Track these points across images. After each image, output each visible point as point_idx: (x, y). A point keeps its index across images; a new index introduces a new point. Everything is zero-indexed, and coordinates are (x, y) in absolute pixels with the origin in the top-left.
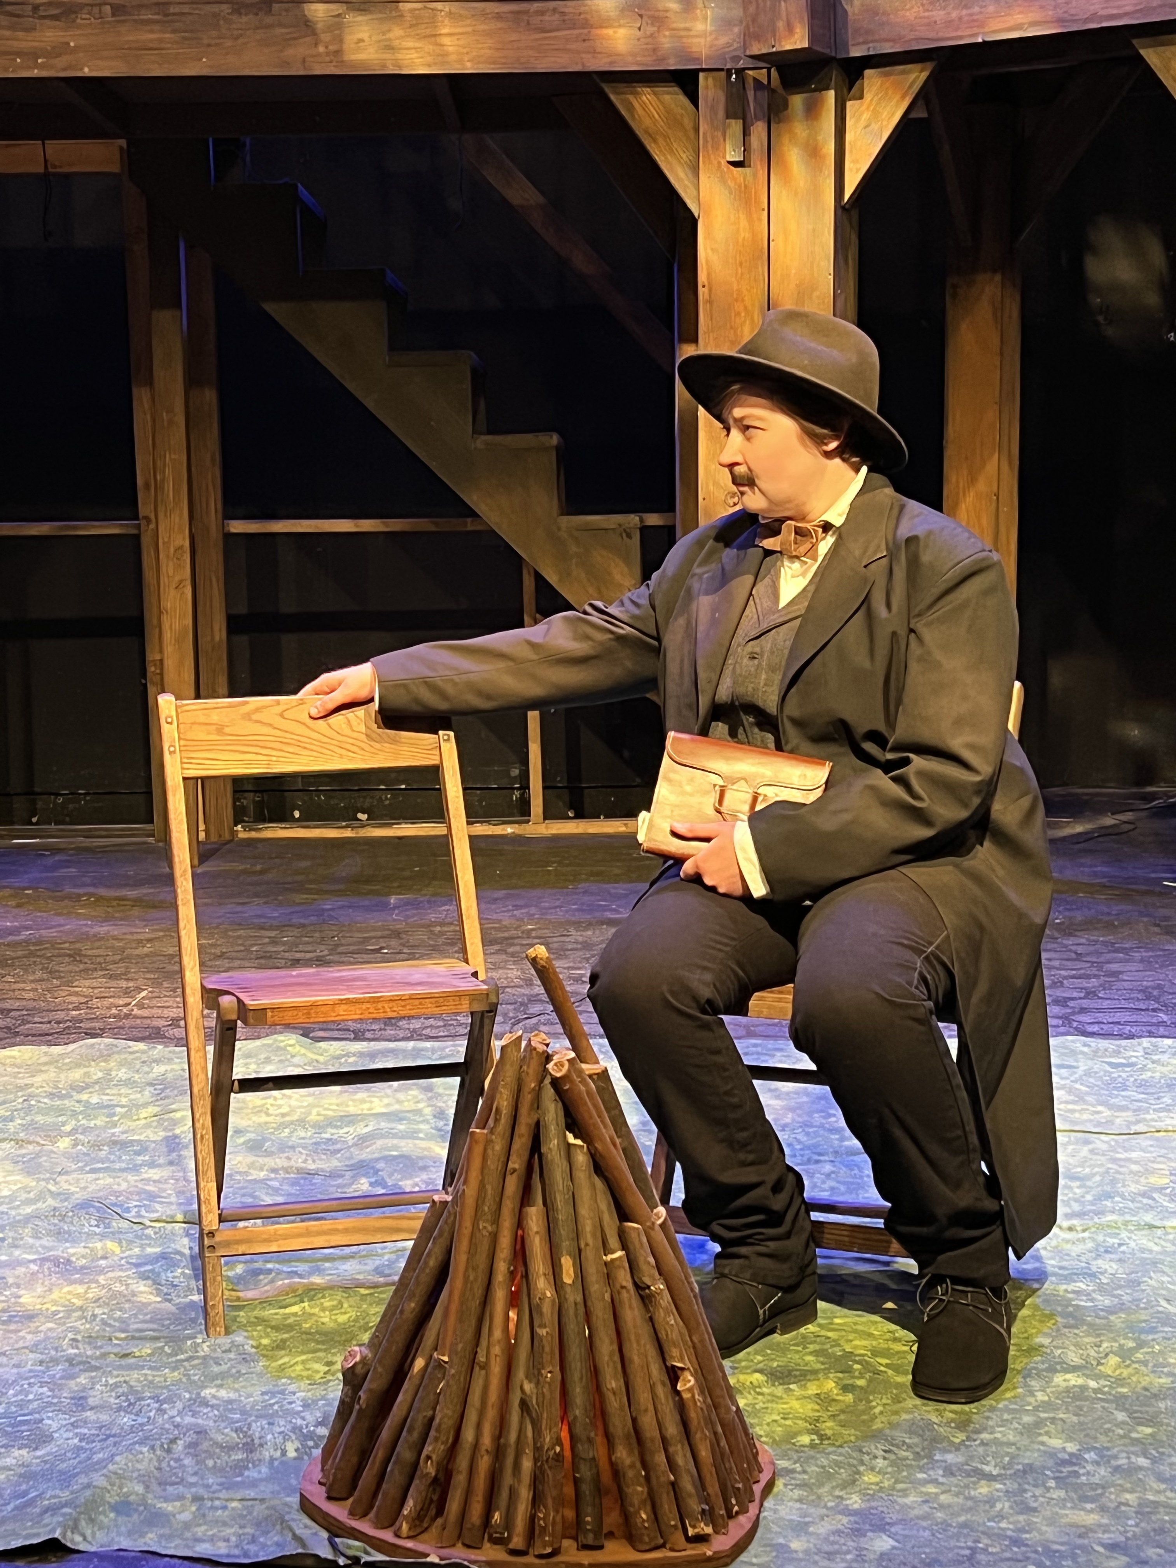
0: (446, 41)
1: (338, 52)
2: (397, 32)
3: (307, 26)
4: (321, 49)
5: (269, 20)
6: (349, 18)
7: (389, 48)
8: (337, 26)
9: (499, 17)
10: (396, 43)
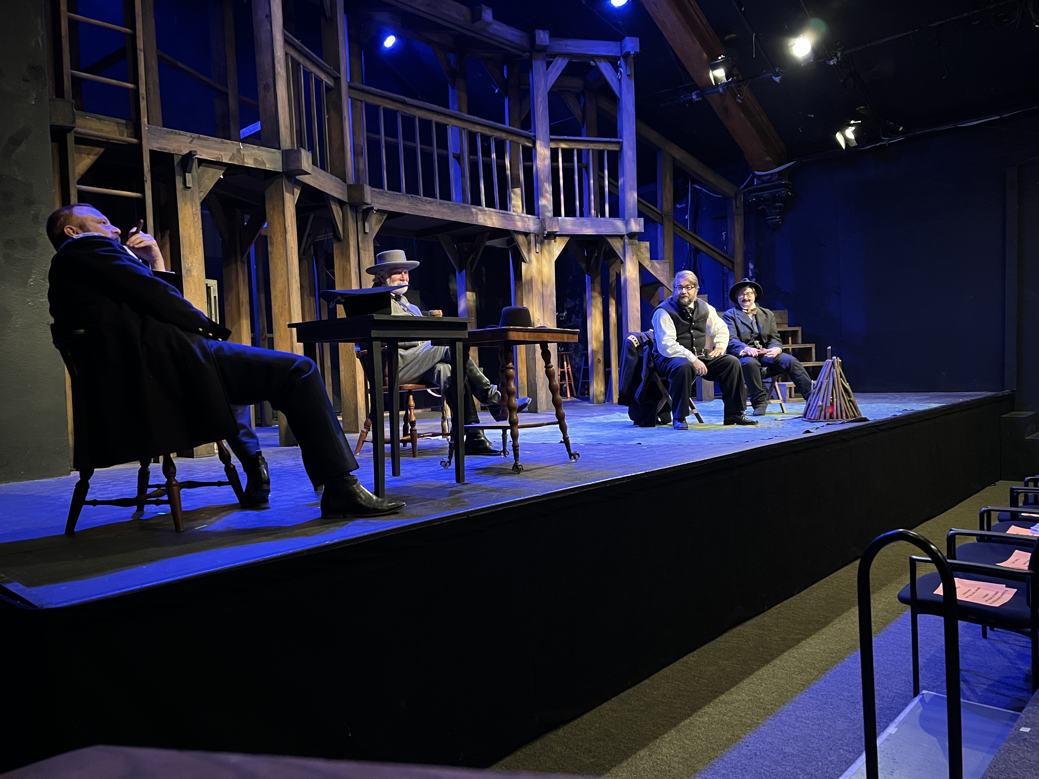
0: (494, 220)
1: (477, 220)
2: (486, 217)
3: (472, 212)
4: (474, 219)
5: (466, 211)
6: (479, 212)
7: (485, 220)
8: (477, 214)
9: (502, 217)
10: (486, 219)
